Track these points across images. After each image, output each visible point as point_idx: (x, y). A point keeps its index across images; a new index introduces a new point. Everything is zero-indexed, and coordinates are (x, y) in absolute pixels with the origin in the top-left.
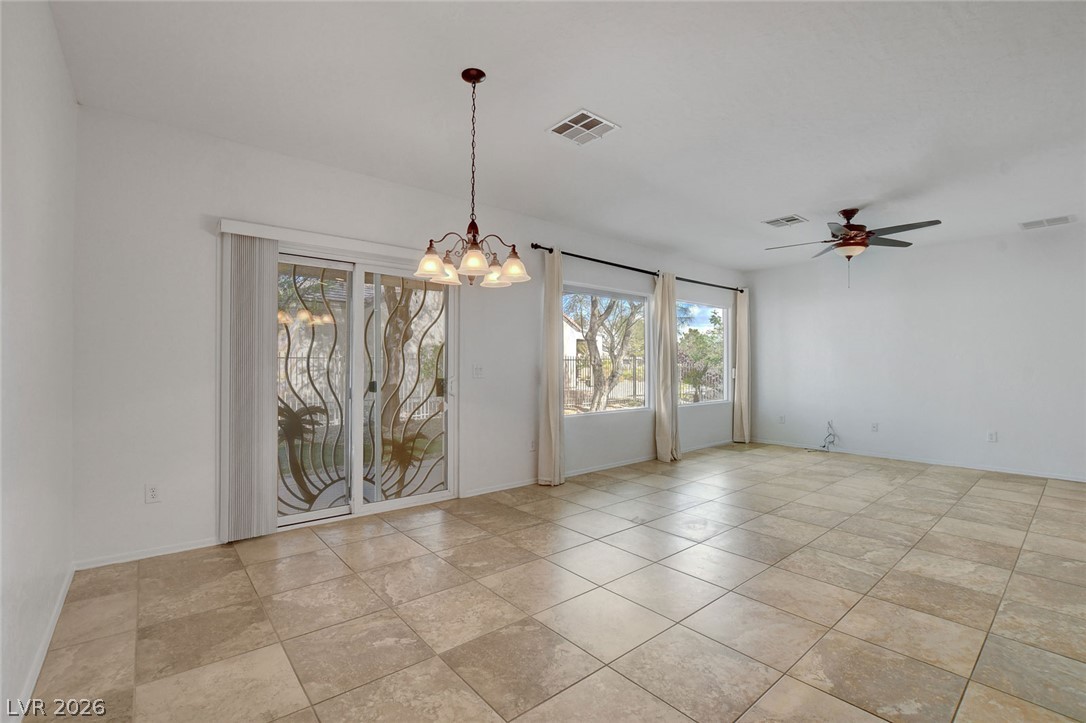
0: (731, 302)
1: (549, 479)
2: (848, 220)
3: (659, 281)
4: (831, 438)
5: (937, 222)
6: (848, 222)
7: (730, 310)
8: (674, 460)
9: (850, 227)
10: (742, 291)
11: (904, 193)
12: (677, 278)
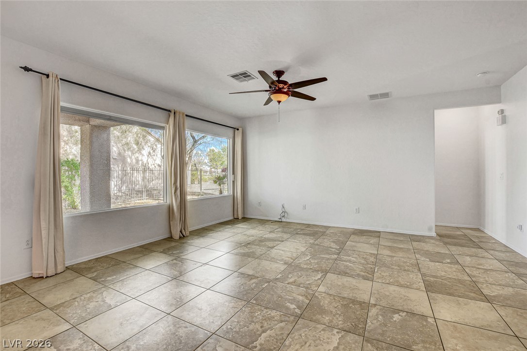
0: (231, 135)
1: (40, 272)
2: (279, 78)
3: (172, 115)
4: (283, 214)
5: (324, 79)
6: (279, 79)
7: (231, 140)
8: (183, 237)
9: (279, 82)
10: (238, 129)
11: (306, 60)
12: (186, 115)
